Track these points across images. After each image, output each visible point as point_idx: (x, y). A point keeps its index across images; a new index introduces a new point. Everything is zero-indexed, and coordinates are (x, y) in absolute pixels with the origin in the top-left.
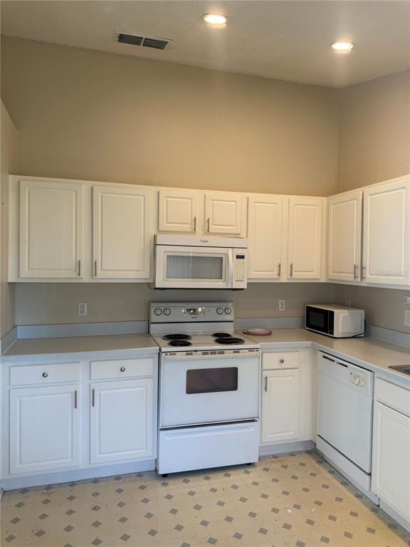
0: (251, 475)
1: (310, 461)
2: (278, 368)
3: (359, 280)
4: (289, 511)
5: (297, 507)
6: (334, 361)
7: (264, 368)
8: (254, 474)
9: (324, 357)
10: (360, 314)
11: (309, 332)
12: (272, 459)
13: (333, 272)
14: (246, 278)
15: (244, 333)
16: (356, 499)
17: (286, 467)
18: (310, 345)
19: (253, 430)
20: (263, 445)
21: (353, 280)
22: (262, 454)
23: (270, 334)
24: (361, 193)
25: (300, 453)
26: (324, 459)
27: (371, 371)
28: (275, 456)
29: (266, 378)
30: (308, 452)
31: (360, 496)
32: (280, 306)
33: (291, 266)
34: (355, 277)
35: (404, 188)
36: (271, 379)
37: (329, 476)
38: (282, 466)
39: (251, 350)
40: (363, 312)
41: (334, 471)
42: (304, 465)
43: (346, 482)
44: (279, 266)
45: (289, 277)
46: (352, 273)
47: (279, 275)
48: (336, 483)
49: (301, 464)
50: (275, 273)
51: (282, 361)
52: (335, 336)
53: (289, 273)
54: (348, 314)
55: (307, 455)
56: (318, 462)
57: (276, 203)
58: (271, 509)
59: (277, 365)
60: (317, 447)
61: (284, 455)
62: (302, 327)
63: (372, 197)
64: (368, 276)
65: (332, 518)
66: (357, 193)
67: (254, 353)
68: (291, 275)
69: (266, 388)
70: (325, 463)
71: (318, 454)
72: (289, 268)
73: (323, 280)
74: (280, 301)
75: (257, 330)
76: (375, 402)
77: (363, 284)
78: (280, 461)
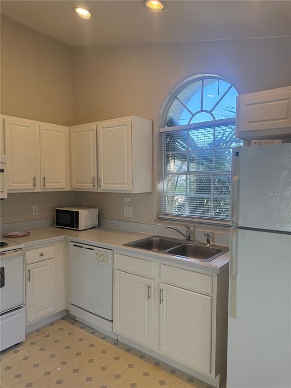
0: (20, 352)
1: (66, 324)
2: (39, 260)
3: (96, 188)
4: (59, 369)
5: (64, 363)
6: (83, 247)
7: (27, 263)
8: (22, 351)
9: (75, 245)
10: (95, 212)
11: (59, 229)
12: (36, 333)
13: (76, 183)
14: (6, 190)
15: (4, 237)
16: (103, 341)
17: (48, 336)
18: (63, 239)
19: (20, 315)
20: (28, 325)
21: (92, 188)
22: (28, 331)
23: (28, 234)
24: (95, 126)
25: (57, 321)
26: (75, 320)
27: (111, 250)
28: (37, 331)
29: (29, 271)
30: (63, 319)
31: (104, 338)
32: (34, 210)
33: (44, 178)
34: (94, 186)
35: (126, 125)
36: (34, 271)
37: (82, 331)
38: (46, 336)
39: (15, 250)
40: (97, 210)
41: (84, 326)
42: (62, 329)
43: (94, 332)
44: (34, 178)
45: (42, 187)
46: (91, 183)
47: (35, 186)
48: (88, 334)
49: (59, 329)
50: (30, 184)
51: (42, 255)
52: (80, 229)
53: (42, 184)
54: (87, 212)
55: (62, 321)
56: (71, 323)
57: (29, 127)
58: (44, 373)
59: (38, 258)
60: (71, 313)
61: (44, 327)
62: (53, 225)
63: (104, 129)
64: (103, 185)
65: (91, 361)
66: (92, 125)
67: (19, 252)
68: (44, 186)
69: (29, 279)
70: (76, 322)
71: (70, 318)
72: (42, 180)
73: (68, 189)
74: (33, 207)
75: (17, 233)
76: (115, 271)
77: (99, 191)
78: (42, 333)
